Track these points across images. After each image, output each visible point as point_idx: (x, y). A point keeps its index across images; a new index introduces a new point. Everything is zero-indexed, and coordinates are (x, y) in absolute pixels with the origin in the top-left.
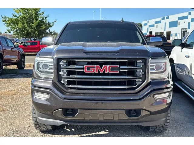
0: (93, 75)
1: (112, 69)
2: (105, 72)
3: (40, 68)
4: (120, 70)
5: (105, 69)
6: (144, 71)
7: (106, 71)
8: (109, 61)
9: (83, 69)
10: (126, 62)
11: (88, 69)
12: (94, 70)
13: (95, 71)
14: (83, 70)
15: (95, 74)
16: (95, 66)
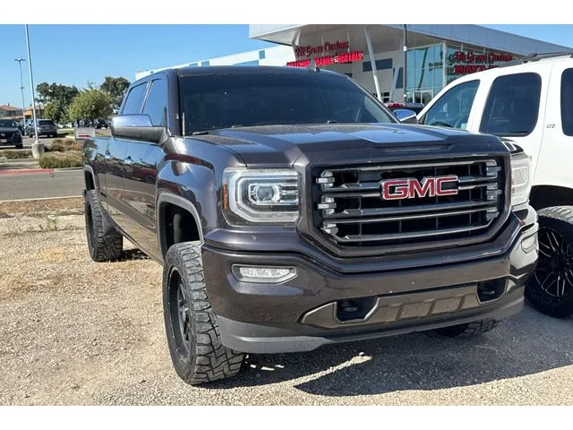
0: (400, 204)
1: (445, 186)
2: (430, 195)
3: (252, 197)
4: (460, 188)
5: (429, 186)
6: (502, 187)
7: (432, 193)
8: (433, 167)
9: (380, 190)
10: (467, 166)
11: (392, 190)
12: (406, 191)
13: (409, 196)
14: (378, 195)
15: (407, 203)
16: (408, 180)
